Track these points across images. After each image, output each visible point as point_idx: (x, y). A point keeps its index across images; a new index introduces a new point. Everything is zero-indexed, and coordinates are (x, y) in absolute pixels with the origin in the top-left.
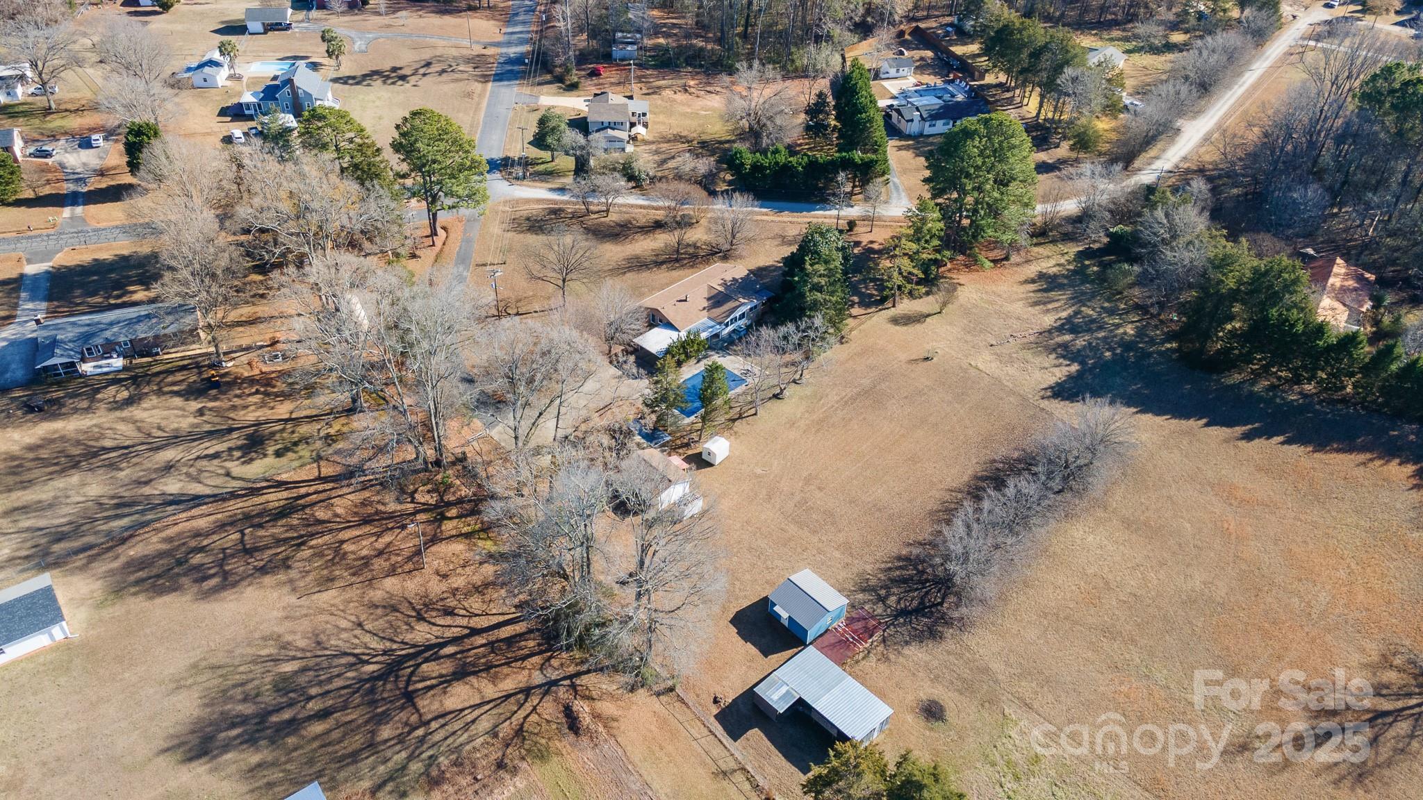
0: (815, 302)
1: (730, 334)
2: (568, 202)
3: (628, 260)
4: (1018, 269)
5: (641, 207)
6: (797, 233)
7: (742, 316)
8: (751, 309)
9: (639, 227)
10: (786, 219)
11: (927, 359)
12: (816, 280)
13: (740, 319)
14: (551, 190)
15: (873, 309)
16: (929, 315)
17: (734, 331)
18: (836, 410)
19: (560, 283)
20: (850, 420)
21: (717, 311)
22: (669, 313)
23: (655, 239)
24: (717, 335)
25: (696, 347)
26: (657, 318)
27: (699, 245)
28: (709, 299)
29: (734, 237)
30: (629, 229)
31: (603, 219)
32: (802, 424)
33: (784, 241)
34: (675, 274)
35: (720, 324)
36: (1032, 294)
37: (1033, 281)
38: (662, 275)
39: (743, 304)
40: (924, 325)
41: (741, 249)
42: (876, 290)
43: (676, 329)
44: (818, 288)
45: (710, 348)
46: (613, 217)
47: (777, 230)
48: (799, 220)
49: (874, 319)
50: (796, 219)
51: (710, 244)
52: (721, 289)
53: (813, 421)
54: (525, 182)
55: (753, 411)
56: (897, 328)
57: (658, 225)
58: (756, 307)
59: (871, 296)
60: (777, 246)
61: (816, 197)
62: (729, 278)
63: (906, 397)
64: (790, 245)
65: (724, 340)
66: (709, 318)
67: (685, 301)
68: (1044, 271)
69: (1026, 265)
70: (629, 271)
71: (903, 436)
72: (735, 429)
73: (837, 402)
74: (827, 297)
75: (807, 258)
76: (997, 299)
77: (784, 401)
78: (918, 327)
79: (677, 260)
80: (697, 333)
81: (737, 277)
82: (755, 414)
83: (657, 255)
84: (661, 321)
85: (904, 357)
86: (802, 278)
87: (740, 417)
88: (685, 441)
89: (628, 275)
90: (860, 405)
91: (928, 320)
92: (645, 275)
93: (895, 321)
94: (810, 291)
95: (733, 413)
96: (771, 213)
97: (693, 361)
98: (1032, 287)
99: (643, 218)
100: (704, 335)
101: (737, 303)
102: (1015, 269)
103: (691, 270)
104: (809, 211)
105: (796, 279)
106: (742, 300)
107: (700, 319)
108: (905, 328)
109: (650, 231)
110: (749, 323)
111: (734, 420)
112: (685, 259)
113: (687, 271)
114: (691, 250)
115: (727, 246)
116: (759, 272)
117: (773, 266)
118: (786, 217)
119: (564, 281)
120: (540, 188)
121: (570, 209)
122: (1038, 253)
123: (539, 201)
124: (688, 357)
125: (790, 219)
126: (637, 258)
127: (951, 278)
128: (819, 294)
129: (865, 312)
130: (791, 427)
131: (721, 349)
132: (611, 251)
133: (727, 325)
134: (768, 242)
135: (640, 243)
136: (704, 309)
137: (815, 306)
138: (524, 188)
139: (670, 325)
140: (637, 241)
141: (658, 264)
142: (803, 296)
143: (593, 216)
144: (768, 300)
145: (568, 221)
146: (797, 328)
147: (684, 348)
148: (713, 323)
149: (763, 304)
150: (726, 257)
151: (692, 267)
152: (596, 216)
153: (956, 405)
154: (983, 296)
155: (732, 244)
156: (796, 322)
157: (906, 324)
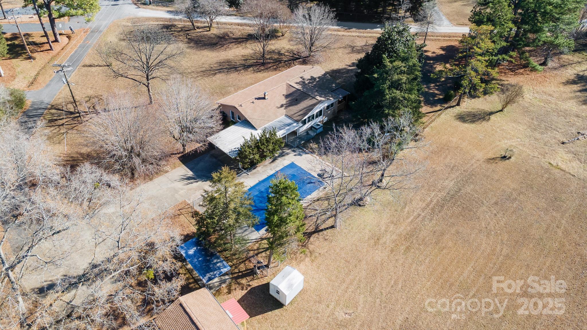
0: (394, 100)
1: (307, 132)
2: (180, 20)
3: (221, 63)
4: (558, 72)
5: (238, 24)
6: (364, 44)
7: (320, 113)
8: (328, 107)
9: (234, 39)
10: (354, 34)
11: (504, 158)
12: (396, 77)
13: (317, 117)
14: (168, 12)
15: (438, 108)
16: (491, 113)
17: (312, 128)
18: (423, 219)
19: (145, 80)
20: (442, 234)
21: (295, 109)
22: (247, 112)
23: (246, 48)
24: (294, 133)
25: (271, 147)
26: (236, 116)
27: (282, 52)
28: (287, 96)
29: (312, 45)
30: (226, 40)
31: (206, 33)
32: (388, 239)
33: (353, 50)
34: (260, 75)
35: (297, 121)
36: (579, 94)
37: (574, 82)
38: (248, 76)
39: (320, 102)
40: (490, 123)
41: (318, 56)
42: (437, 90)
43: (253, 127)
44: (396, 85)
45: (287, 146)
46: (214, 31)
47: (347, 42)
48: (365, 35)
49: (443, 116)
50: (362, 34)
51: (292, 51)
52: (299, 87)
53: (400, 235)
54: (150, 6)
55: (330, 222)
56: (466, 125)
57: (250, 38)
58: (332, 105)
59: (434, 95)
60: (349, 53)
61: (376, 19)
62: (307, 76)
63: (496, 203)
64: (359, 53)
65: (300, 138)
66: (286, 115)
67: (264, 98)
68: (581, 74)
69: (562, 69)
70: (220, 72)
71: (507, 257)
72: (311, 247)
73: (423, 209)
74: (406, 95)
75: (384, 56)
76: (549, 98)
77: (365, 209)
78: (484, 126)
79: (263, 64)
80: (273, 133)
81: (315, 77)
82: (332, 227)
83: (246, 60)
84: (239, 118)
85: (480, 155)
86: (381, 75)
87: (317, 231)
88: (251, 266)
89: (218, 76)
90: (449, 213)
91: (493, 117)
92: (233, 76)
93: (462, 118)
94: (389, 88)
95: (309, 226)
96: (342, 30)
97: (268, 160)
98: (576, 87)
99: (238, 32)
100: (280, 134)
101: (314, 101)
102: (555, 72)
103: (274, 72)
104: (372, 28)
105: (376, 75)
106: (318, 98)
107: (277, 117)
108: (472, 126)
109: (243, 41)
110: (326, 119)
111: (309, 235)
112: (269, 63)
113: (270, 73)
114: (276, 57)
115: (306, 53)
116: (335, 74)
117: (345, 69)
118: (354, 32)
119: (148, 79)
120: (161, 10)
121: (180, 24)
122: (568, 59)
123: (157, 19)
124: (263, 157)
125: (357, 34)
126: (228, 61)
127: (501, 80)
128: (398, 92)
129: (431, 110)
130: (376, 243)
131: (298, 147)
132: (207, 56)
133: (304, 123)
134: (340, 51)
135: (233, 50)
136: (282, 106)
137: (394, 104)
138: (148, 10)
139: (247, 124)
140: (231, 49)
141: (246, 68)
142: (382, 93)
143: (198, 30)
144: (344, 98)
145: (176, 33)
146: (382, 128)
147: (258, 147)
148: (289, 121)
149: (339, 102)
150: (305, 61)
151: (275, 69)
152: (200, 30)
153: (554, 214)
154: (536, 95)
155: (311, 51)
156: (381, 121)
157: (473, 122)
